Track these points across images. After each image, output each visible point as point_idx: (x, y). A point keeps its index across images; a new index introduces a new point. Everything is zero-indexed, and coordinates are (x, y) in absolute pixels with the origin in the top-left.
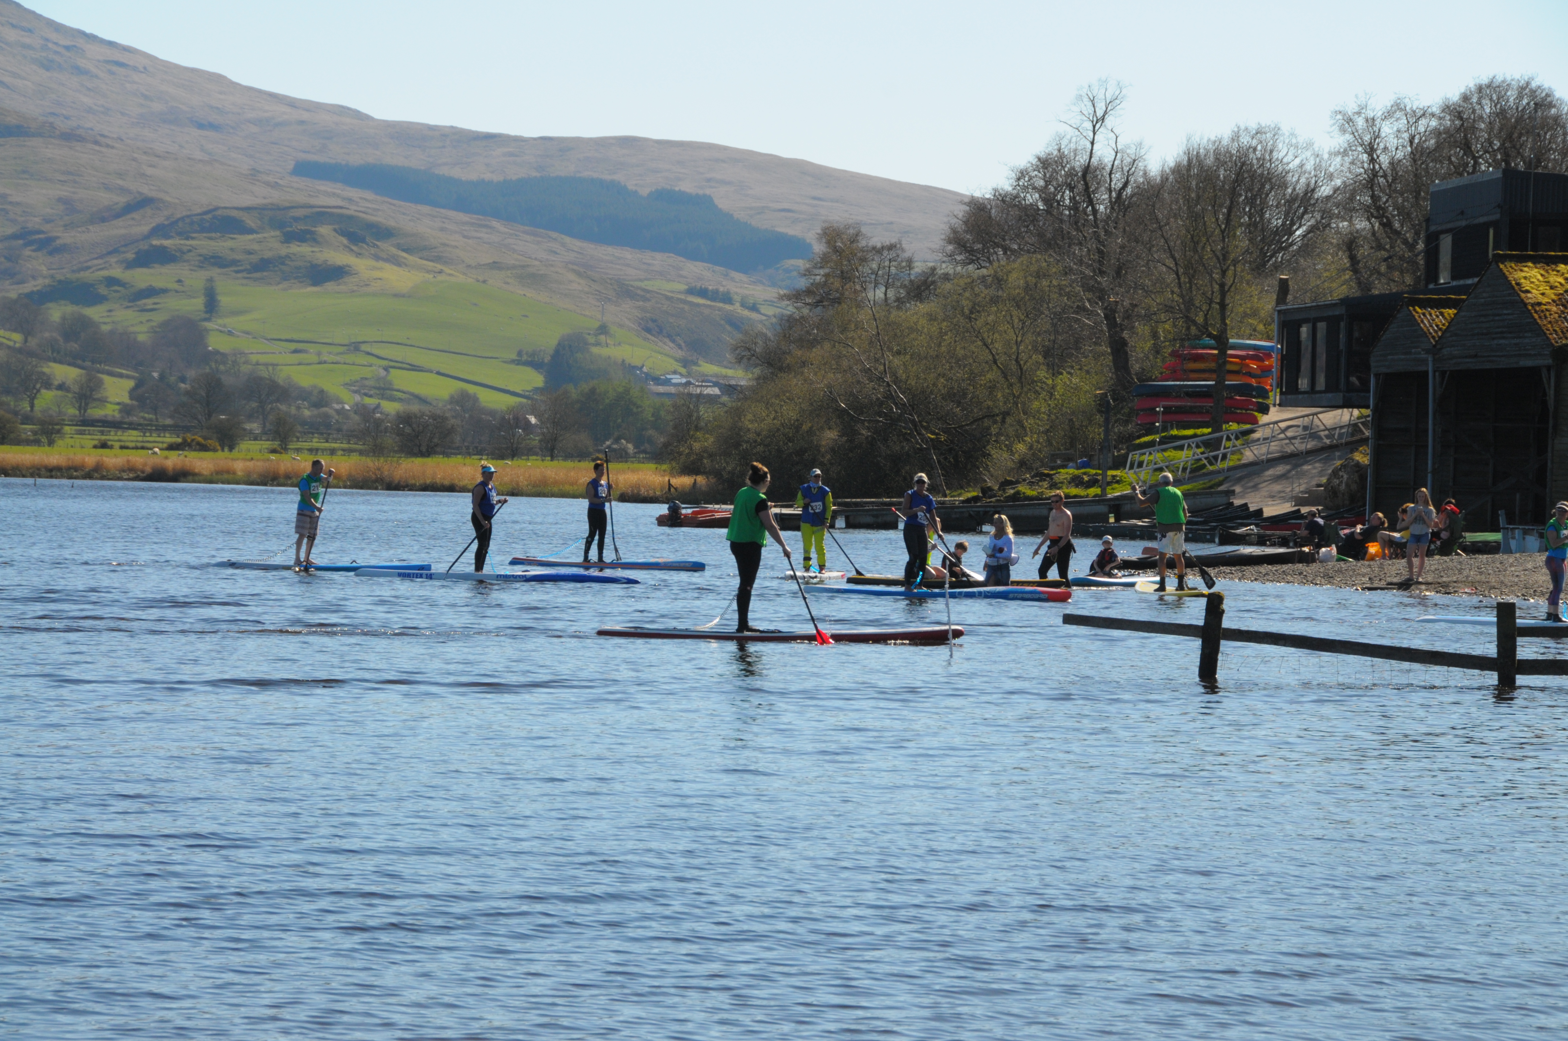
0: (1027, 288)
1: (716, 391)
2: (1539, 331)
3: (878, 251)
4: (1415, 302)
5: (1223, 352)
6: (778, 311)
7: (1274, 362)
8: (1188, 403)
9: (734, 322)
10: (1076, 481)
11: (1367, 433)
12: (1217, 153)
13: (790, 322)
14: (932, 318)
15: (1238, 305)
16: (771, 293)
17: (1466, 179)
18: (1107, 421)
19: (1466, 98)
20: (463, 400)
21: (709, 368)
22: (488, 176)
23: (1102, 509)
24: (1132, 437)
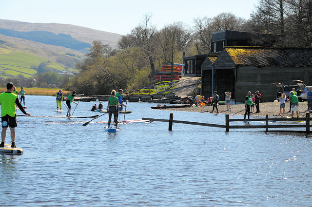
0: (134, 54)
1: (72, 74)
2: (233, 62)
3: (105, 46)
4: (209, 56)
5: (172, 66)
6: (85, 58)
7: (182, 68)
8: (166, 76)
9: (75, 60)
10: (144, 91)
11: (201, 82)
12: (171, 27)
13: (87, 60)
14: (115, 59)
15: (175, 57)
16: (83, 54)
17: (219, 32)
18: (150, 79)
19: (218, 16)
20: (20, 76)
21: (70, 69)
22: (25, 31)
23: (150, 97)
24: (155, 83)
